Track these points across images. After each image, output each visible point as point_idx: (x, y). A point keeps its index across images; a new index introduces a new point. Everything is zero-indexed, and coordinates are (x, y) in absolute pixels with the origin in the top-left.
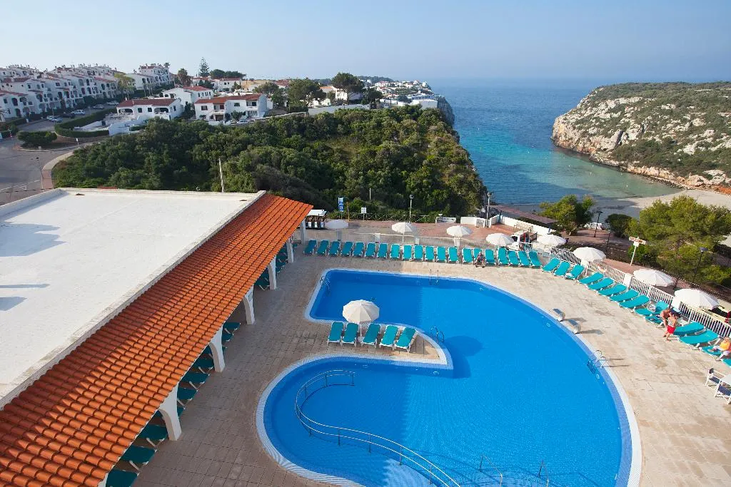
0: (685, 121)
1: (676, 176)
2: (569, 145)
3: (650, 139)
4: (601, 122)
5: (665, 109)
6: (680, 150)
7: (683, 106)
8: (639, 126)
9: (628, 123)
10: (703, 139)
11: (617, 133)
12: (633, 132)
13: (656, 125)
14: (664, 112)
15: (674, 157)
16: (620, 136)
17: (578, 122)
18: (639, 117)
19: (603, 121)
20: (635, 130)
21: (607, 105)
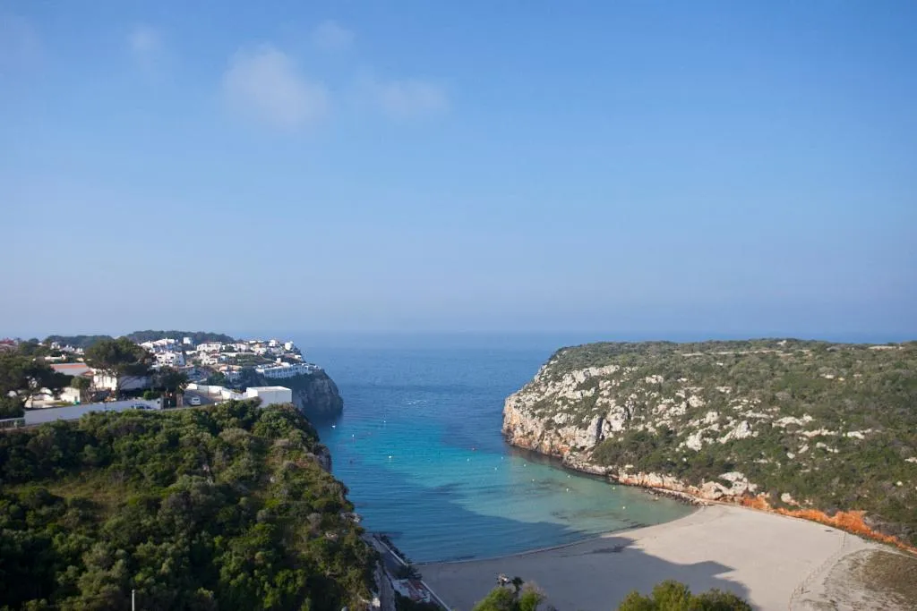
0: (679, 400)
1: (686, 485)
2: (530, 444)
3: (640, 428)
4: (570, 405)
5: (650, 383)
6: (682, 445)
7: (672, 379)
8: (623, 409)
9: (607, 406)
10: (707, 425)
11: (594, 421)
12: (616, 419)
13: (644, 406)
14: (649, 387)
15: (676, 455)
16: (600, 425)
17: (537, 406)
18: (620, 396)
19: (572, 403)
20: (618, 415)
21: (574, 379)
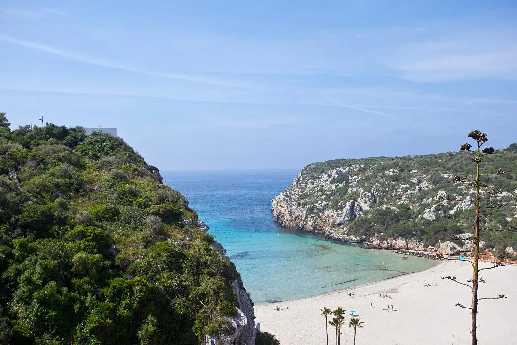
0: (413, 185)
1: (426, 246)
2: (297, 225)
3: (384, 207)
4: (327, 195)
5: (389, 175)
6: (420, 216)
7: (406, 171)
8: (370, 194)
9: (356, 193)
10: (438, 202)
11: (348, 204)
12: (365, 202)
13: (386, 192)
14: (388, 178)
15: (415, 225)
16: (352, 207)
17: (301, 197)
18: (366, 185)
19: (329, 193)
20: (367, 199)
21: (329, 176)
